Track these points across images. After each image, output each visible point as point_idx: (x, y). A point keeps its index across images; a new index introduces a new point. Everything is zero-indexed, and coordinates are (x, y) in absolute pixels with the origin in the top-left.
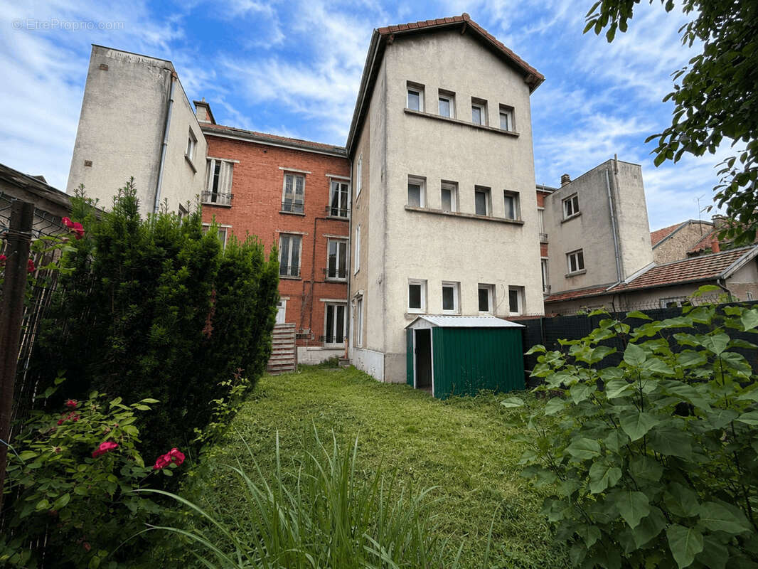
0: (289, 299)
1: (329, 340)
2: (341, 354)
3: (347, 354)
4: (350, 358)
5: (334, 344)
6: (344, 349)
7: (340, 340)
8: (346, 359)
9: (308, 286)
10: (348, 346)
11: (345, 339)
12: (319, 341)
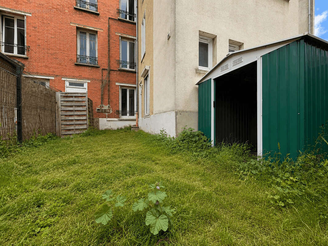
0: (89, 81)
1: (124, 114)
2: (133, 123)
3: (137, 123)
4: (139, 126)
5: (128, 117)
6: (135, 120)
7: (132, 113)
8: (137, 127)
9: (106, 73)
10: (138, 118)
11: (135, 112)
12: (117, 114)
